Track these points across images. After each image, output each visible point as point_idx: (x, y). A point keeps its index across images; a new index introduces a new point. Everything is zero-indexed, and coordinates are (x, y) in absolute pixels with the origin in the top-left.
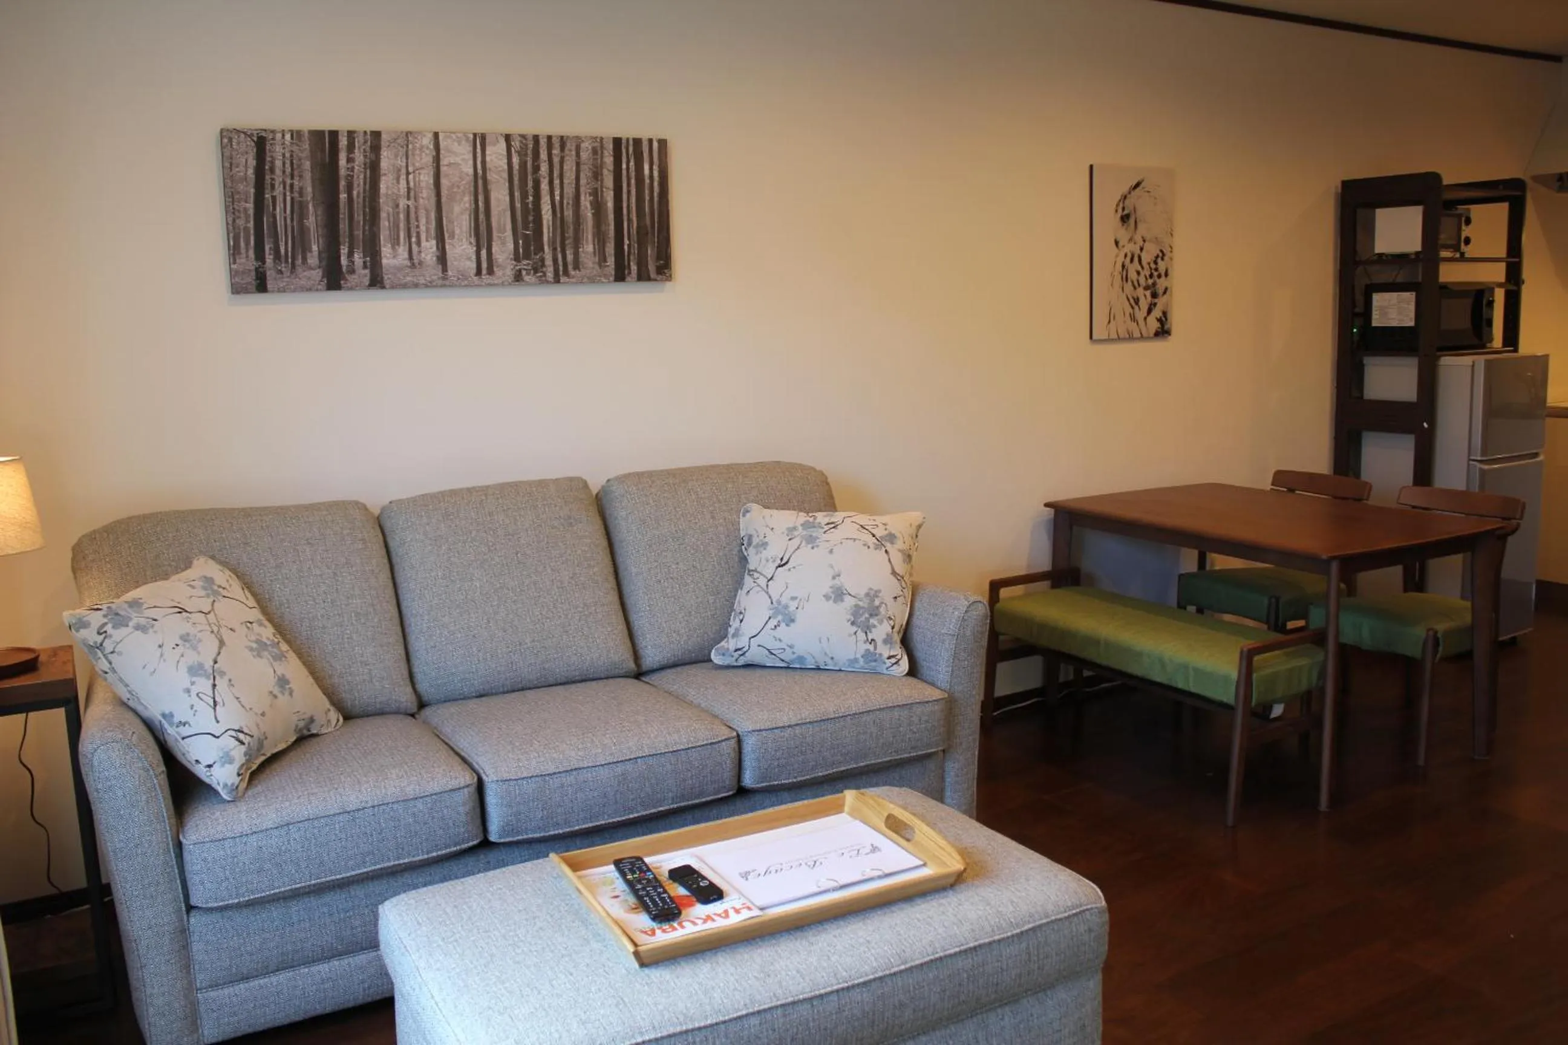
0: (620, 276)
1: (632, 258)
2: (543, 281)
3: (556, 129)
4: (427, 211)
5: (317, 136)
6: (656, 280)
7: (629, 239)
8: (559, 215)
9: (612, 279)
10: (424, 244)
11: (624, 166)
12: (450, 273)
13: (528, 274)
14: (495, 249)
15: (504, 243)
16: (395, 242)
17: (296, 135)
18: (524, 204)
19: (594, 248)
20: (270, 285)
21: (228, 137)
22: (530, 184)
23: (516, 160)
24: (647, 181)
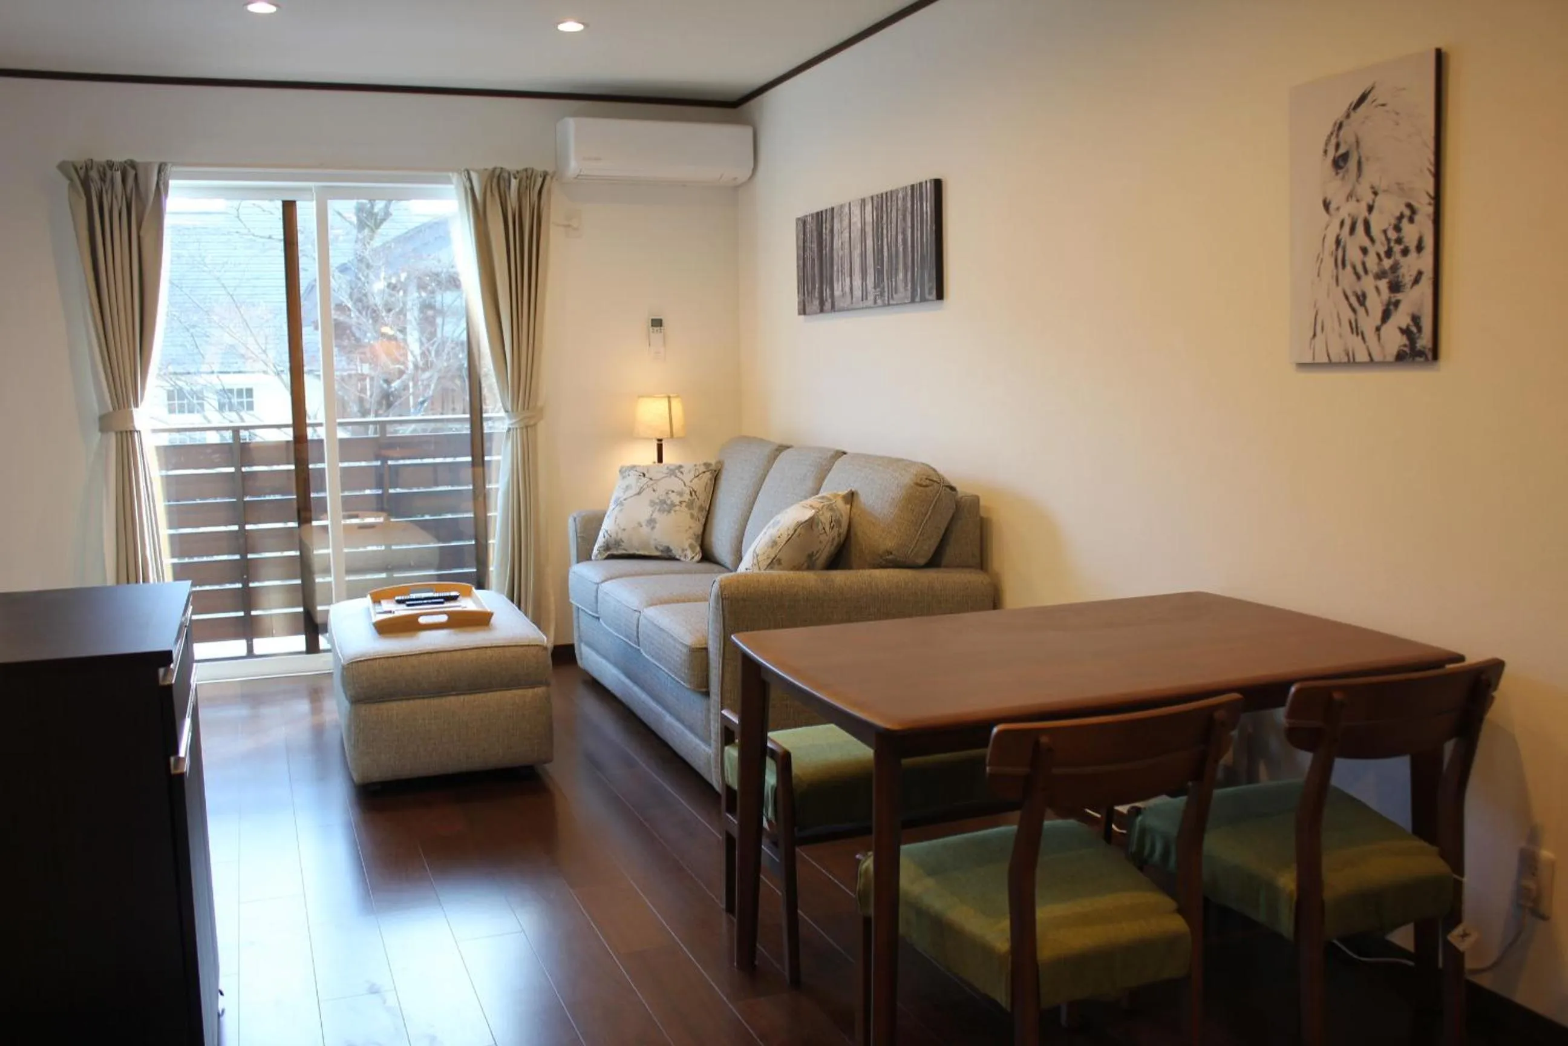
0: (913, 301)
1: (918, 283)
2: (884, 304)
3: (889, 188)
4: (847, 258)
5: (818, 214)
7: (917, 266)
8: (890, 252)
9: (910, 302)
10: (846, 279)
11: (915, 207)
12: (854, 300)
13: (879, 299)
14: (868, 280)
15: (871, 276)
16: (838, 280)
17: (812, 215)
18: (878, 245)
19: (903, 275)
20: (808, 310)
21: (798, 219)
22: (880, 230)
23: (875, 214)
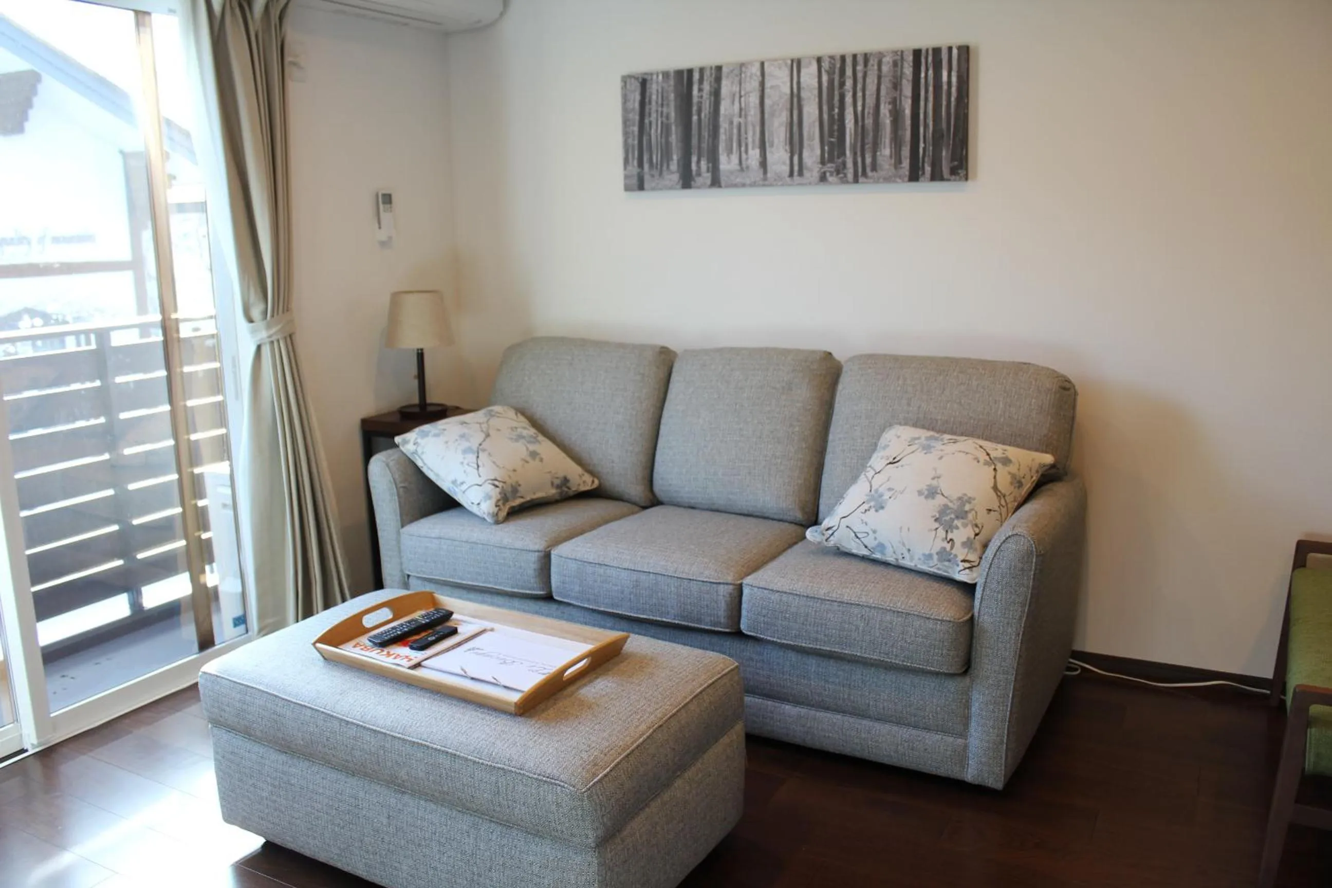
0: (914, 176)
1: (926, 159)
2: (844, 181)
4: (754, 126)
5: (679, 73)
6: (949, 180)
7: (925, 142)
8: (860, 124)
9: (906, 179)
10: (750, 152)
11: (923, 75)
12: (769, 175)
13: (831, 175)
14: (805, 154)
15: (812, 150)
16: (730, 151)
17: (666, 75)
18: (831, 116)
19: (891, 151)
20: (646, 185)
22: (837, 98)
23: (825, 78)
24: (945, 87)
